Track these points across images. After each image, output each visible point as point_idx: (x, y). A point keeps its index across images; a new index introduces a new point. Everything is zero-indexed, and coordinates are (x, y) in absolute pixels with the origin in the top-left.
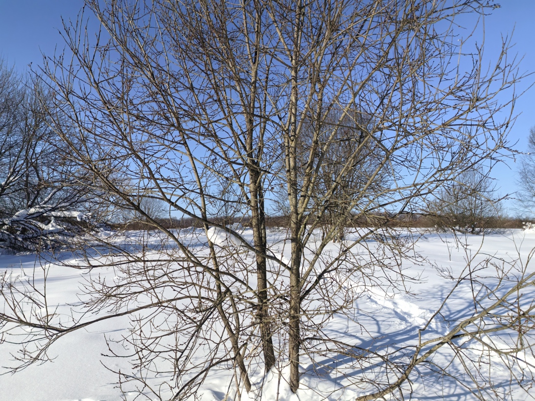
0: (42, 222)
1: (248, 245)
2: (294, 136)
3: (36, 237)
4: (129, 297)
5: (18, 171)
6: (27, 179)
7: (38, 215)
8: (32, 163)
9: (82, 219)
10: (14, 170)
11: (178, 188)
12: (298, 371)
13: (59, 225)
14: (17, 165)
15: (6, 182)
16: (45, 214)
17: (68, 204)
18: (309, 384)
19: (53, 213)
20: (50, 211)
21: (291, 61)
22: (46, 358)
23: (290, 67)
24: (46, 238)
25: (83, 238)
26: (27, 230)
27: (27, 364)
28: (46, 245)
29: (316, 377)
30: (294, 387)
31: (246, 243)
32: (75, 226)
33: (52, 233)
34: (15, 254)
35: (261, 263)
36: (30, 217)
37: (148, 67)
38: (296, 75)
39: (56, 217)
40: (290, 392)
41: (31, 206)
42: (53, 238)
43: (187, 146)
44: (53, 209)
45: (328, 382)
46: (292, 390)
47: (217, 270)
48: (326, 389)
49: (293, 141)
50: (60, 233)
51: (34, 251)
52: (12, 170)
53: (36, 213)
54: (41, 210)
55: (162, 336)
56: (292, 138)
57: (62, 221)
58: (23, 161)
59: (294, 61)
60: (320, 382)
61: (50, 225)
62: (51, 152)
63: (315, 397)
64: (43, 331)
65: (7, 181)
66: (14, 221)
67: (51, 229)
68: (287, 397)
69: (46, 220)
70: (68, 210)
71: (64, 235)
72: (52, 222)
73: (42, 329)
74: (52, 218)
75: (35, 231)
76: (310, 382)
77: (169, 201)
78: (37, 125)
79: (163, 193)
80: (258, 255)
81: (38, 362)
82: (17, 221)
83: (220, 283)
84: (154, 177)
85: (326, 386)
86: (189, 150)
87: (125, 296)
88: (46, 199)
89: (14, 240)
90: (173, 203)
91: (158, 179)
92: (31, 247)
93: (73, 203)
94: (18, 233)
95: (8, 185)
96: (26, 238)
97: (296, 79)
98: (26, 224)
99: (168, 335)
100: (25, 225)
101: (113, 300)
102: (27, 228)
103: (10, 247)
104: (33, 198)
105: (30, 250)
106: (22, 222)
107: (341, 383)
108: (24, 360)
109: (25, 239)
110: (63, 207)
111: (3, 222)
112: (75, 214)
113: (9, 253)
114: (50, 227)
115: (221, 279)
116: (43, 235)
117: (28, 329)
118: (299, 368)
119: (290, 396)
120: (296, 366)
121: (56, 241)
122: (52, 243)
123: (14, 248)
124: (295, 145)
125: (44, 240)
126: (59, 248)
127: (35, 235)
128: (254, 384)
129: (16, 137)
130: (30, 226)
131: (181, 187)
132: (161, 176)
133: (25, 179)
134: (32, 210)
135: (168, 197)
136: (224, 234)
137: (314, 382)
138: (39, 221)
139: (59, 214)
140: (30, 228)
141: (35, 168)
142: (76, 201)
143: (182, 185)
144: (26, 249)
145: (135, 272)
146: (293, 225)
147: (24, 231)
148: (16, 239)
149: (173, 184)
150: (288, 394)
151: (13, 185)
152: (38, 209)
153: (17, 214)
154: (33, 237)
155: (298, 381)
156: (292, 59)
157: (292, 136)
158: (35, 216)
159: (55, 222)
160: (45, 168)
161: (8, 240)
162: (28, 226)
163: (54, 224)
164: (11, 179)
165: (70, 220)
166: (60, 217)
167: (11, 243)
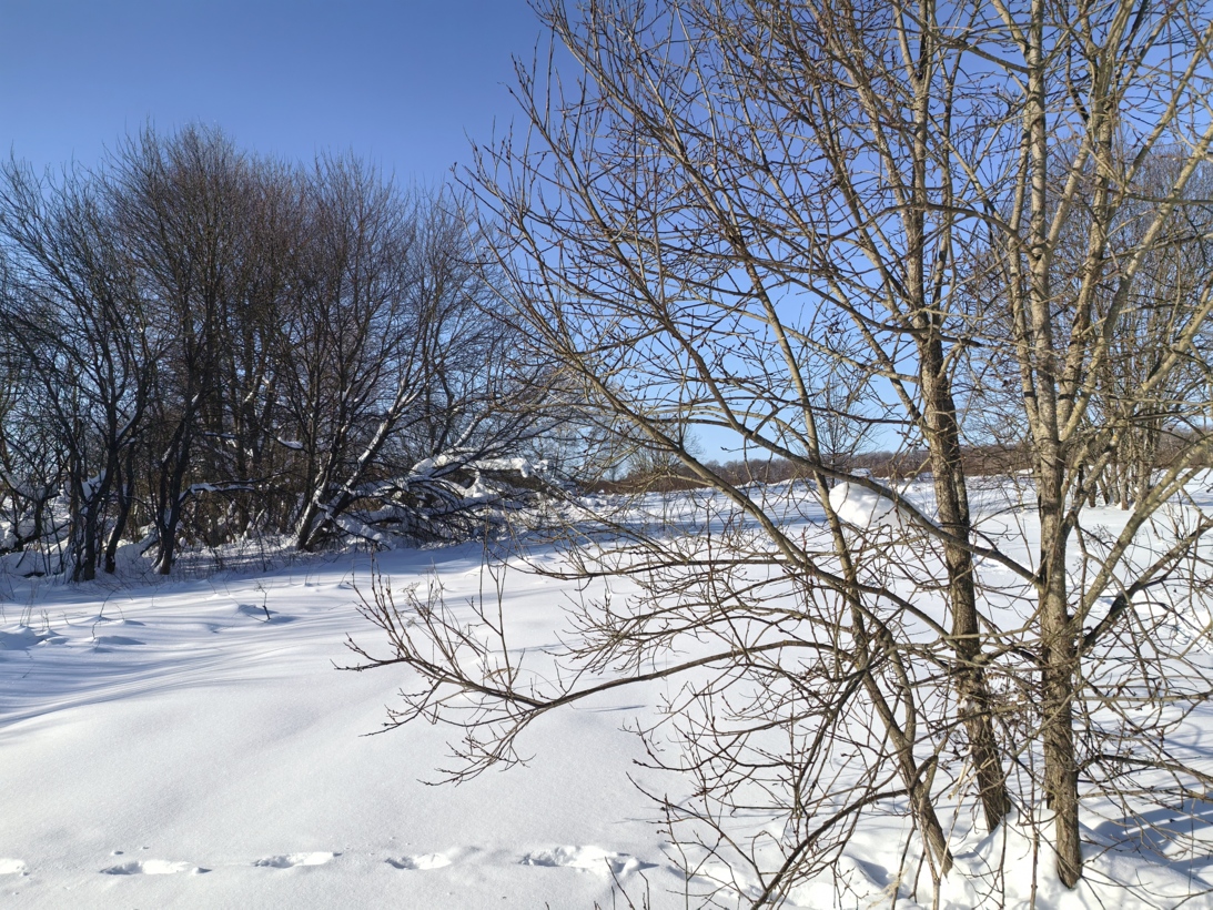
0: (460, 482)
1: (927, 524)
2: (1042, 246)
3: (452, 513)
4: (657, 640)
5: (415, 384)
6: (428, 397)
7: (454, 467)
8: (435, 366)
9: (530, 473)
10: (407, 381)
11: (760, 397)
12: (1077, 836)
13: (490, 488)
14: (412, 373)
15: (396, 407)
16: (464, 467)
17: (501, 444)
18: (1111, 871)
19: (479, 463)
20: (474, 459)
21: (1026, 54)
22: (513, 759)
23: (1023, 70)
24: (468, 515)
25: (535, 512)
26: (435, 499)
27: (478, 766)
28: (471, 529)
29: (1129, 856)
30: (1069, 875)
31: (924, 520)
32: (519, 489)
33: (479, 503)
34: (418, 546)
35: (959, 565)
36: (440, 473)
37: (673, 133)
38: (1042, 88)
39: (483, 472)
40: (1060, 887)
41: (437, 452)
42: (482, 514)
43: (768, 300)
44: (478, 456)
45: (1163, 870)
46: (1063, 881)
47: (854, 582)
48: (1160, 888)
49: (1038, 258)
50: (493, 503)
51: (451, 540)
52: (402, 383)
53: (450, 464)
54: (458, 459)
55: (750, 731)
56: (1035, 251)
57: (495, 479)
58: (420, 363)
59: (1033, 53)
60: (1142, 867)
61: (474, 488)
62: (469, 341)
63: (1129, 905)
64: (501, 703)
65: (397, 404)
66: (413, 482)
67: (476, 495)
68: (1051, 897)
69: (465, 478)
70: (504, 455)
71: (500, 507)
72: (477, 481)
73: (499, 699)
74: (478, 473)
75: (450, 501)
76: (1111, 865)
77: (742, 428)
78: (440, 289)
79: (729, 412)
80: (950, 547)
81: (500, 764)
82: (418, 482)
83: (859, 611)
84: (709, 377)
85: (1158, 881)
86: (771, 309)
87: (648, 637)
88: (463, 436)
89: (415, 520)
90: (751, 432)
91: (717, 380)
92: (445, 532)
93: (512, 440)
94: (421, 504)
95: (399, 412)
96: (435, 515)
97: (1040, 98)
98: (434, 488)
99: (764, 727)
100: (431, 490)
101: (627, 645)
102: (435, 495)
103: (410, 533)
104: (440, 434)
105: (443, 539)
106: (427, 484)
107: (1201, 875)
108: (472, 758)
109: (433, 517)
110: (494, 450)
111: (394, 484)
112: (518, 463)
113: (408, 544)
114: (473, 493)
115: (862, 603)
116: (465, 509)
117: (477, 696)
118: (1080, 829)
119: (1058, 895)
120: (1072, 825)
121: (489, 520)
122: (481, 524)
123: (415, 534)
124: (1046, 269)
125: (465, 517)
126: (494, 533)
127: (450, 509)
128: (960, 857)
129: (406, 318)
130: (440, 491)
131: (766, 395)
132: (725, 373)
133: (424, 397)
134: (442, 459)
135: (740, 419)
136: (869, 499)
137: (1125, 867)
138: (454, 481)
139: (488, 465)
140: (441, 495)
141: (441, 375)
142: (517, 438)
143: (769, 391)
144: (437, 537)
145: (666, 585)
146: (1046, 472)
147: (429, 501)
148: (419, 517)
149: (749, 390)
150: (1054, 889)
151: (407, 412)
152: (451, 457)
153: (416, 467)
154: (447, 513)
155: (1079, 862)
156: (1028, 48)
157: (1035, 246)
158: (448, 470)
159: (484, 483)
160: (458, 374)
161: (406, 520)
162: (436, 492)
163: (481, 486)
164: (404, 399)
165: (507, 476)
166: (491, 470)
167: (410, 525)
